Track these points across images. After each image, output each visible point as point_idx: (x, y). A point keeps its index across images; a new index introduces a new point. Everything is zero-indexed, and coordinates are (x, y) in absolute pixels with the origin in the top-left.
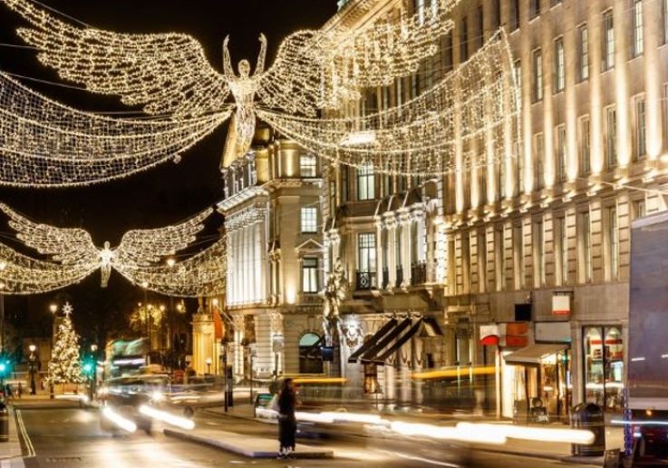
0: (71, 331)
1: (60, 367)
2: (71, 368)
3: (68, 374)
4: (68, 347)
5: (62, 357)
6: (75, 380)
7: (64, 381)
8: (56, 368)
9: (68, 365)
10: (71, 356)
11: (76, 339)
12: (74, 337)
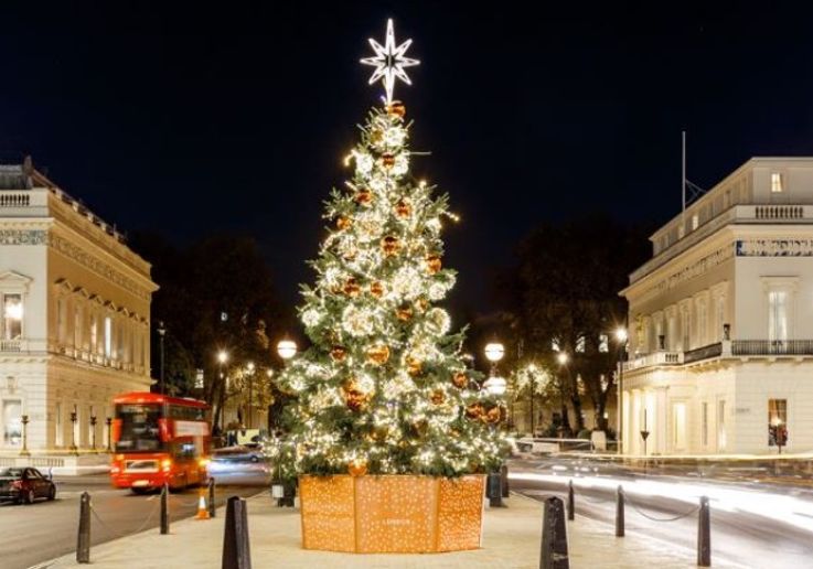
0: (407, 182)
1: (342, 382)
2: (404, 383)
3: (383, 419)
4: (389, 268)
5: (356, 321)
6: (426, 457)
7: (355, 458)
8: (314, 386)
9: (388, 370)
10: (404, 319)
11: (435, 224)
12: (425, 216)
